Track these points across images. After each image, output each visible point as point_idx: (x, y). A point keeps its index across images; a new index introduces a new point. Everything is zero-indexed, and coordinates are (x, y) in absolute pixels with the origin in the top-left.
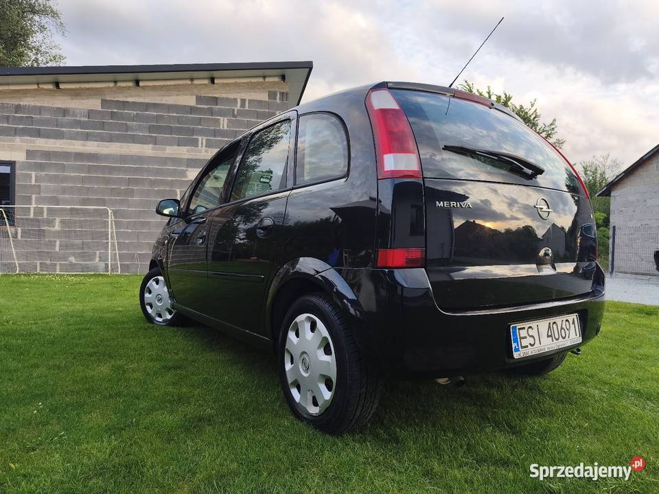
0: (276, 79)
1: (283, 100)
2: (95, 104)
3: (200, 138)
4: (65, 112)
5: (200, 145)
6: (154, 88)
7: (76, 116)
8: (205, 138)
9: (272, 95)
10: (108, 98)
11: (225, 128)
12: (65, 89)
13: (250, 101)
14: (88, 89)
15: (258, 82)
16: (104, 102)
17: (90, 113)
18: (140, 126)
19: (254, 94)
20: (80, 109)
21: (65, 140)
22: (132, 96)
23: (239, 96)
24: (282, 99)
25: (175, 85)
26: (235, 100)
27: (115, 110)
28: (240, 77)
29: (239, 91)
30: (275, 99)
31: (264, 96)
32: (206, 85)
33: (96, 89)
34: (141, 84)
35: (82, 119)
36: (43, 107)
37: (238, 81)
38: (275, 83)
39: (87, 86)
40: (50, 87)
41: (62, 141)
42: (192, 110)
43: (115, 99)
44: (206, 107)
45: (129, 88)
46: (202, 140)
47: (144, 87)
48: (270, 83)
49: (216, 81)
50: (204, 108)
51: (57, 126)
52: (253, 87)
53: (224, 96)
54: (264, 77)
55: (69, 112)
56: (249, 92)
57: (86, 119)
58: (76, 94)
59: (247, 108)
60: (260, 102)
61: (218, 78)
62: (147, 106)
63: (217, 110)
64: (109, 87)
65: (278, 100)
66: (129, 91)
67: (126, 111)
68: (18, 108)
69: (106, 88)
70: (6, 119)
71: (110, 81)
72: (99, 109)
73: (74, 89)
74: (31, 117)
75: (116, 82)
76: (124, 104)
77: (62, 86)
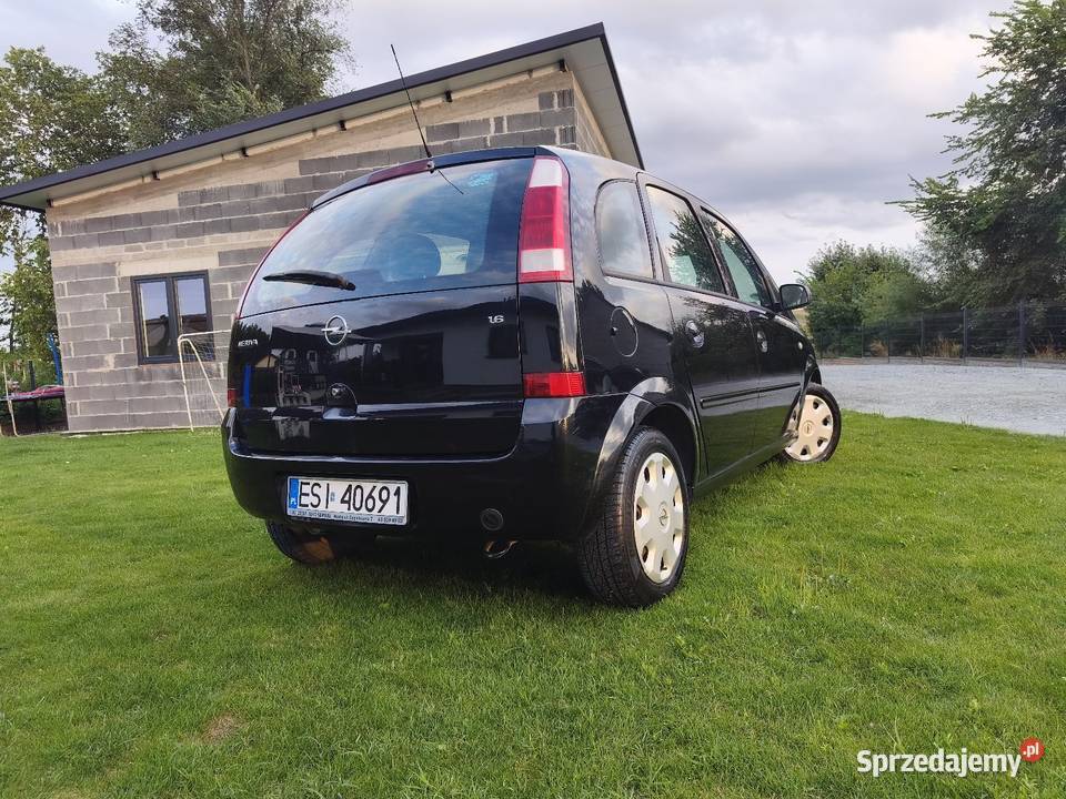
0: (550, 71)
1: (564, 105)
2: (291, 170)
4: (256, 189)
6: (366, 128)
7: (270, 193)
9: (545, 100)
10: (307, 157)
12: (255, 156)
13: (509, 118)
14: (283, 148)
15: (521, 83)
16: (302, 163)
17: (288, 184)
19: (515, 104)
20: (274, 182)
21: (260, 231)
22: (336, 148)
23: (490, 115)
24: (562, 103)
25: (395, 117)
26: (486, 121)
27: (318, 174)
28: (491, 81)
29: (491, 105)
30: (552, 106)
31: (531, 106)
32: (439, 106)
33: (292, 146)
34: (348, 126)
35: (279, 195)
36: (231, 187)
37: (490, 87)
38: (548, 77)
39: (280, 144)
40: (237, 156)
41: (257, 232)
42: (421, 152)
43: (316, 157)
44: (442, 143)
45: (332, 136)
47: (352, 130)
48: (540, 78)
49: (453, 97)
50: (440, 146)
51: (249, 211)
52: (512, 93)
53: (469, 118)
54: (530, 71)
55: (262, 188)
56: (507, 103)
57: (283, 195)
58: (267, 160)
59: (506, 132)
60: (526, 116)
61: (458, 90)
62: (360, 159)
63: (459, 144)
64: (307, 141)
65: (556, 108)
66: (331, 141)
67: (332, 173)
68: (204, 195)
69: (303, 142)
70: (193, 213)
71: (307, 131)
72: (298, 176)
73: (265, 153)
74: (220, 205)
75: (314, 130)
76: (329, 163)
77: (249, 152)
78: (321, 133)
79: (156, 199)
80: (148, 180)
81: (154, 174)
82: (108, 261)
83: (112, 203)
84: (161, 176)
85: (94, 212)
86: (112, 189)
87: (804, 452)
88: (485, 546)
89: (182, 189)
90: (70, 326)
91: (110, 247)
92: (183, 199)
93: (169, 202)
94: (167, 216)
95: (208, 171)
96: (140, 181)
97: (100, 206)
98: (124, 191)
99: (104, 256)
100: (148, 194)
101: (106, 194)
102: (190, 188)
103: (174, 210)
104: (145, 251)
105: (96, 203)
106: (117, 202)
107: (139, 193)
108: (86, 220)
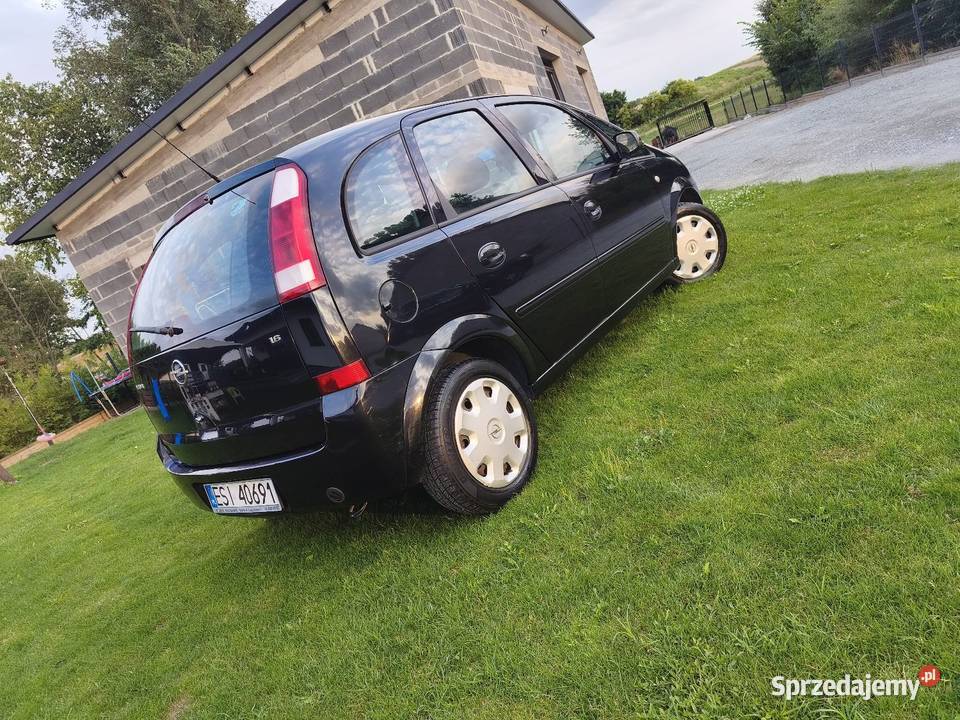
2: (223, 129)
3: (352, 105)
4: (203, 157)
5: (357, 117)
6: (269, 66)
7: (216, 155)
8: (357, 102)
10: (232, 112)
11: (375, 70)
12: (191, 127)
13: (387, 6)
14: (209, 112)
16: (231, 119)
17: (226, 142)
18: (280, 129)
20: (215, 144)
22: (252, 94)
23: (368, 11)
26: (368, 18)
27: (247, 124)
32: (321, 19)
33: (215, 107)
34: (253, 70)
35: (224, 155)
39: (206, 109)
40: (176, 133)
42: (324, 69)
43: (239, 110)
44: (338, 54)
45: (244, 84)
46: (355, 106)
47: (258, 72)
49: (330, 6)
50: (336, 58)
53: (351, 20)
55: (207, 154)
57: (227, 153)
58: (201, 127)
59: (388, 21)
62: (275, 97)
63: (353, 49)
64: (226, 97)
66: (245, 90)
67: (258, 118)
68: (165, 177)
69: (223, 100)
70: (163, 196)
71: (222, 89)
72: (231, 132)
73: (197, 122)
74: (181, 181)
75: (228, 85)
76: (251, 110)
77: (185, 126)
78: (234, 85)
79: (131, 195)
80: (118, 180)
81: (120, 173)
82: (120, 259)
83: (100, 211)
84: (126, 173)
85: (91, 223)
86: (95, 199)
87: (695, 269)
88: (349, 508)
89: (146, 179)
90: (115, 322)
91: (116, 247)
92: (151, 186)
93: (141, 194)
94: (144, 206)
95: (160, 156)
96: (112, 184)
97: (93, 216)
98: (104, 197)
99: (115, 257)
100: (123, 192)
101: (92, 205)
102: (152, 176)
103: (148, 199)
104: (142, 241)
105: (89, 215)
106: (104, 208)
107: (117, 194)
108: (88, 232)
